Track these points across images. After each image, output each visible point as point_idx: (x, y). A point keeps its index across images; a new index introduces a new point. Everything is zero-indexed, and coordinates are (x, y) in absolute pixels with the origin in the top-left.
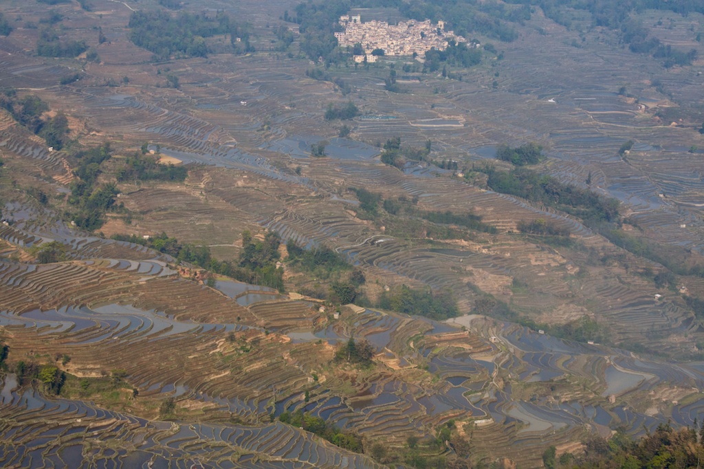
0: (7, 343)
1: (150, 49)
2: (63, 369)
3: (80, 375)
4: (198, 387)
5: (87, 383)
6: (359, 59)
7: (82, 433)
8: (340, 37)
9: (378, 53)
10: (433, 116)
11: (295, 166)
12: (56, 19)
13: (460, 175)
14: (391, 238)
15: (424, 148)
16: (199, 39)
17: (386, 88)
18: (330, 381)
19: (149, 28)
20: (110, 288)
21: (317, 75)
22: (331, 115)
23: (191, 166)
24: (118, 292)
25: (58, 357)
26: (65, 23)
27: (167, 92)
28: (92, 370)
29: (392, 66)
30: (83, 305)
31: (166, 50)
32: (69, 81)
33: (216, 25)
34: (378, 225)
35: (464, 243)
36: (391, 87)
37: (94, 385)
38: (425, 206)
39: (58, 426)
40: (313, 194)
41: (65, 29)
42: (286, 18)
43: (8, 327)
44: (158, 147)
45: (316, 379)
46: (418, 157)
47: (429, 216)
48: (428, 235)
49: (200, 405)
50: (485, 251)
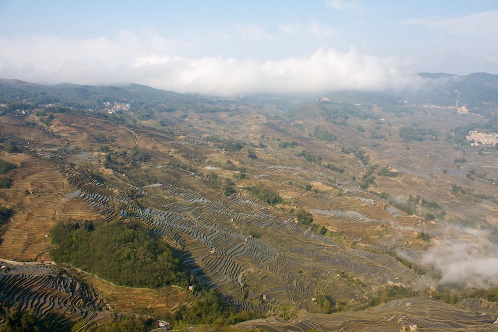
0: (313, 218)
1: (403, 137)
2: (326, 228)
3: (331, 230)
4: (366, 240)
5: (332, 233)
6: (472, 144)
7: (322, 247)
8: (468, 137)
9: (480, 143)
10: (492, 164)
11: (436, 176)
12: (378, 128)
13: (494, 184)
14: (461, 202)
15: (484, 174)
16: (420, 136)
17: (478, 154)
18: (413, 244)
19: (405, 132)
20: (353, 206)
21: (457, 149)
22: (456, 161)
23: (400, 173)
24: (355, 207)
25: (327, 224)
26: (381, 130)
27: (405, 151)
28: (334, 229)
29: (483, 147)
30: (343, 210)
31: (408, 138)
32: (375, 146)
33: (428, 132)
34: (457, 197)
35: (486, 206)
36: (480, 154)
37: (334, 234)
38: (476, 192)
39: (316, 244)
40: (438, 185)
41: (380, 131)
42: (452, 131)
43: (315, 213)
44: (391, 166)
45: (408, 243)
46: (480, 176)
47: (476, 196)
48: (474, 202)
49: (364, 245)
50: (493, 209)
